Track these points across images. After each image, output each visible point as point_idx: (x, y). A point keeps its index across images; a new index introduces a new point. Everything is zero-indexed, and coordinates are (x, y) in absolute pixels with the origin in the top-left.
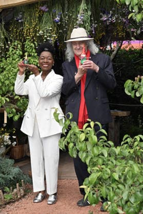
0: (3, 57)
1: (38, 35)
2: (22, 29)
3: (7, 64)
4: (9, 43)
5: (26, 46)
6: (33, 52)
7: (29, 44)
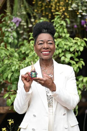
0: (24, 39)
1: (70, 9)
2: (50, 2)
3: (31, 49)
4: (33, 20)
5: (54, 24)
6: (64, 33)
7: (59, 21)
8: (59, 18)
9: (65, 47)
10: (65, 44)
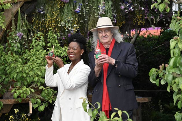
1: (59, 26)
3: (31, 55)
6: (56, 43)
7: (52, 35)
9: (57, 53)
10: (57, 52)
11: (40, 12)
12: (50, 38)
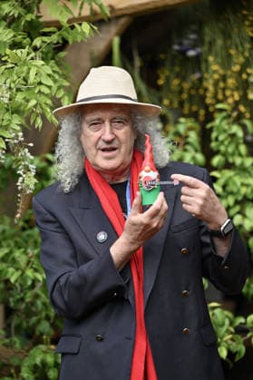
2: (201, 80)
5: (214, 135)
6: (240, 155)
7: (226, 127)
8: (225, 118)
9: (244, 190)
10: (243, 185)
11: (183, 53)
12: (221, 138)
